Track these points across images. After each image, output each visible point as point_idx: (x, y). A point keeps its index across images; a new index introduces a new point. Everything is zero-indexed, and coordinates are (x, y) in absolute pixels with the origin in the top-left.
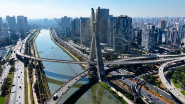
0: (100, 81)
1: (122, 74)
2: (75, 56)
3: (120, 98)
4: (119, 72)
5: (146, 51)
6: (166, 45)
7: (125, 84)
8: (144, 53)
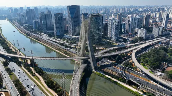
0: (94, 71)
1: (107, 63)
2: (58, 50)
3: (115, 82)
4: (103, 62)
5: (114, 41)
6: (126, 35)
7: (113, 71)
8: (112, 43)
